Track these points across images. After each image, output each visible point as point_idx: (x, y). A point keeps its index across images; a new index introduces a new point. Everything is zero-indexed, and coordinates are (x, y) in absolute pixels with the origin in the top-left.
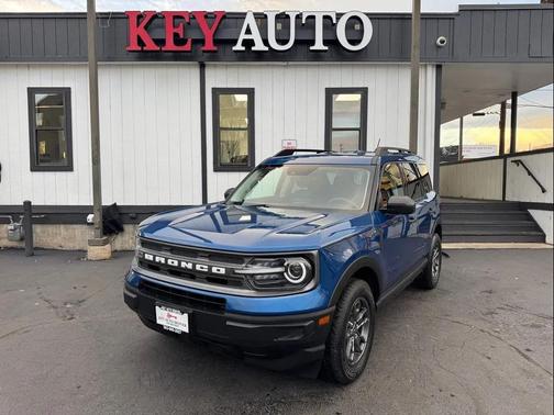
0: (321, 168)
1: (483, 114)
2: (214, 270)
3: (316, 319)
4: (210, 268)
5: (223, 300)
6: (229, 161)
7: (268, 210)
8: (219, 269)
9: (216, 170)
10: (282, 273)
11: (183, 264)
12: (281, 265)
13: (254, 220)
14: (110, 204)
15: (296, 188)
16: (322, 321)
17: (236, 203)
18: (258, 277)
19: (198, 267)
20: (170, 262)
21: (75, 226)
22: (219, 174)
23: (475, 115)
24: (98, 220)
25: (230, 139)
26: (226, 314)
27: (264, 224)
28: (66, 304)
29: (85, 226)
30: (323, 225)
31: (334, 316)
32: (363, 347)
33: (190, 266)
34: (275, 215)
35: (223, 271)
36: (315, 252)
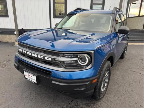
0: (92, 15)
1: (135, 4)
2: (46, 58)
3: (91, 81)
4: (44, 57)
5: (50, 72)
6: (58, 15)
7: (71, 31)
8: (48, 58)
9: (54, 18)
10: (76, 61)
11: (33, 55)
12: (77, 57)
13: (66, 35)
14: (21, 28)
15: (81, 23)
16: (94, 82)
17: (59, 28)
18: (66, 62)
19: (39, 57)
20: (28, 53)
21: (11, 35)
22: (55, 19)
23: (133, 4)
24: (17, 33)
25: (60, 9)
26: (52, 78)
27: (70, 37)
28: (4, 61)
29: (14, 35)
30: (95, 38)
31: (99, 78)
32: (106, 85)
33: (36, 56)
34: (74, 33)
35: (50, 59)
36: (93, 52)
